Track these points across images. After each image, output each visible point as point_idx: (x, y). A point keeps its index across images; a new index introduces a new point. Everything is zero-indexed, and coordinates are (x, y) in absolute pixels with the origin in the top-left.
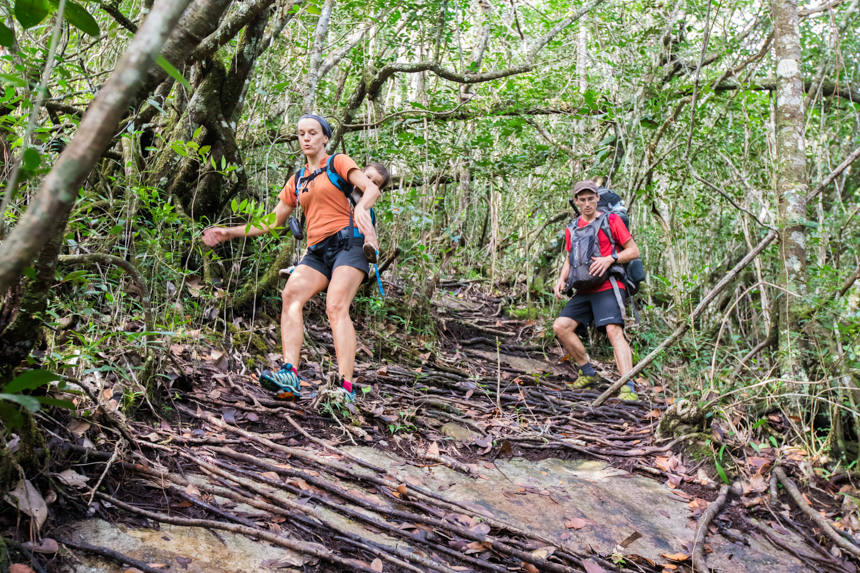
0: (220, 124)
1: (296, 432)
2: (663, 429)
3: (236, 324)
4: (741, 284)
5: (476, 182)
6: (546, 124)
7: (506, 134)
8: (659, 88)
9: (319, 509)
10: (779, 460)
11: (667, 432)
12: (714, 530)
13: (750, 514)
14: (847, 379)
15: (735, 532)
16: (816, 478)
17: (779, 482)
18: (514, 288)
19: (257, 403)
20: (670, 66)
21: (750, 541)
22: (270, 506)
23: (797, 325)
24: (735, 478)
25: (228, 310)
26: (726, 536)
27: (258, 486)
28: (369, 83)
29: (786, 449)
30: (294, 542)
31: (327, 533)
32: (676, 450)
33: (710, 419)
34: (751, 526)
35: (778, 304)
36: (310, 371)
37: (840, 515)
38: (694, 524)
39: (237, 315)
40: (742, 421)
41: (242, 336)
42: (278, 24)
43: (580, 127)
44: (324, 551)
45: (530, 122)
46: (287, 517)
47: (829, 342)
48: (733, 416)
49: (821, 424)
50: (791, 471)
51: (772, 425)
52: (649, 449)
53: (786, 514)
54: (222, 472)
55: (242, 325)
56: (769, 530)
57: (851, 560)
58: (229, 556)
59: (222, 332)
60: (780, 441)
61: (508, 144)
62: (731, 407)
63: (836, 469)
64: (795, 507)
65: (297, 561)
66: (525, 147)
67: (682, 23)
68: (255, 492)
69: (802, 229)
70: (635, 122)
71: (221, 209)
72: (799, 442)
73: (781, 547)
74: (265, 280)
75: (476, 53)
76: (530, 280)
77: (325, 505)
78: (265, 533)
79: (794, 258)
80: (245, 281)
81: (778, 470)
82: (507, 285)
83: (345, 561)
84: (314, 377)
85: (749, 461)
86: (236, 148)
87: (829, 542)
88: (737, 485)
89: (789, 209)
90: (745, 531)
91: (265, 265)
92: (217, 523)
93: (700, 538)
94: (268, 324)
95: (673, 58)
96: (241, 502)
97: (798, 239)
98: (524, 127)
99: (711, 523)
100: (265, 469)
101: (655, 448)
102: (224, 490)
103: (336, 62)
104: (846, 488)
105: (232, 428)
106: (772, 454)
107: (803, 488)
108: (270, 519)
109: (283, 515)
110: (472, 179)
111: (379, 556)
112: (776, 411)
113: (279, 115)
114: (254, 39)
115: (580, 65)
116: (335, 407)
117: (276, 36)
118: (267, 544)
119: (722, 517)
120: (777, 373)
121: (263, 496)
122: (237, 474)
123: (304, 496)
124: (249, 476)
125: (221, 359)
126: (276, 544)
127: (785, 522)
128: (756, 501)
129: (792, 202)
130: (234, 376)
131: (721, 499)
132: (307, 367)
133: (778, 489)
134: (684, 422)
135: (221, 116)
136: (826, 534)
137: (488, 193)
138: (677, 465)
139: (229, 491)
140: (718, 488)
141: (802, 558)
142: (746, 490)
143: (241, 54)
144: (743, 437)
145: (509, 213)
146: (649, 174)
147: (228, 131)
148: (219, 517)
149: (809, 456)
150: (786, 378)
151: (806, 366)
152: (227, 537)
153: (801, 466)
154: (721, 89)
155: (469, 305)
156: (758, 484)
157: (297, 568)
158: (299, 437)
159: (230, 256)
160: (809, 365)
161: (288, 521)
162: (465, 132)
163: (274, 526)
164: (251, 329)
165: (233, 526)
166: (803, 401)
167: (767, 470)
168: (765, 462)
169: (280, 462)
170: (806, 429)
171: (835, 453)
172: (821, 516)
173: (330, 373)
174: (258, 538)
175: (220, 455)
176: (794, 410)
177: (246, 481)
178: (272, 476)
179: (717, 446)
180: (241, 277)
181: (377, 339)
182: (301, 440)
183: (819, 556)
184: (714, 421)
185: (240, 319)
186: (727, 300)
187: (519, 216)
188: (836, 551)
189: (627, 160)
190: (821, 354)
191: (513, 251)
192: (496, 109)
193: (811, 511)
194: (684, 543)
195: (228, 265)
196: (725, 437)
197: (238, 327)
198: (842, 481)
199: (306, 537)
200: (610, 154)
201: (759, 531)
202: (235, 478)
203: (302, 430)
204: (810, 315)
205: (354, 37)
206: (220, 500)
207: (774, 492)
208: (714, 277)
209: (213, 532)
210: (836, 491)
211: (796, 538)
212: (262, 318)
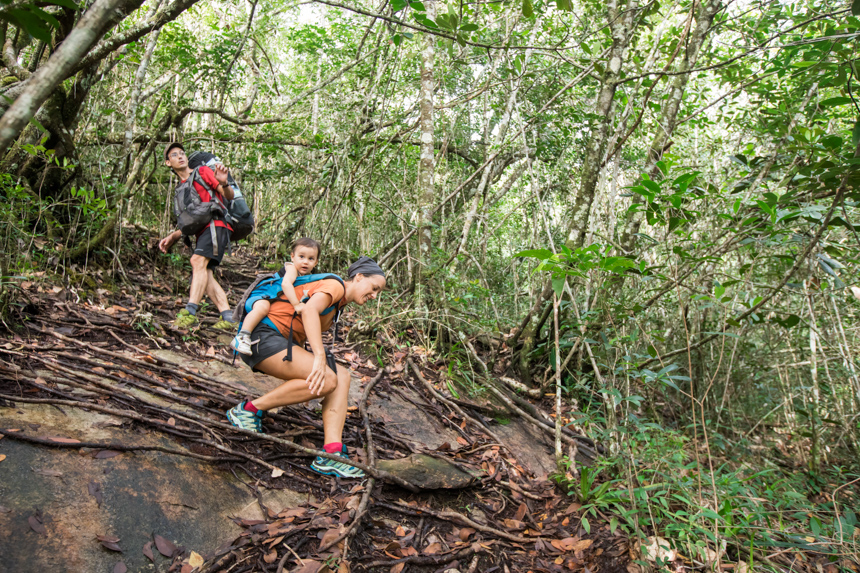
0: (61, 130)
1: (117, 341)
2: (349, 338)
3: (73, 268)
4: (400, 254)
5: (246, 182)
6: (292, 150)
7: (266, 155)
8: (360, 137)
9: (133, 390)
10: (410, 354)
11: (352, 339)
12: (373, 393)
13: (393, 383)
14: (446, 311)
15: (384, 393)
16: (429, 363)
17: (409, 365)
18: (267, 251)
19: (88, 322)
20: (366, 125)
21: (391, 397)
22: (99, 389)
23: (424, 280)
24: (388, 364)
25: (67, 260)
26: (379, 396)
27: (89, 377)
28: (174, 116)
29: (415, 348)
30: (116, 410)
31: (139, 405)
32: (356, 349)
33: (376, 332)
34: (392, 390)
35: (415, 269)
36: (127, 301)
37: (438, 382)
38: (362, 390)
39: (73, 262)
40: (393, 333)
41: (77, 277)
42: (108, 66)
43: (312, 155)
44: (136, 415)
45: (282, 149)
46: (111, 396)
47: (439, 291)
48: (388, 330)
49: (433, 334)
50: (416, 359)
51: (408, 335)
52: (341, 349)
53: (411, 382)
54: (63, 368)
55: (77, 270)
56: (402, 391)
57: (441, 404)
58: (69, 422)
59: (61, 274)
60: (412, 343)
61: (267, 161)
62: (388, 325)
63: (438, 358)
64: (416, 378)
65: (117, 422)
66: (277, 164)
67: (375, 100)
68: (87, 381)
69: (430, 228)
70: (344, 157)
71: (61, 189)
72: (422, 344)
73: (407, 400)
74: (95, 239)
75: (249, 101)
76: (278, 246)
77: (137, 387)
78: (96, 406)
79: (425, 244)
80: (80, 240)
81: (410, 359)
82: (264, 248)
83: (151, 420)
84: (131, 305)
85: (395, 354)
86: (74, 148)
87: (431, 396)
88: (388, 368)
89: (424, 216)
90: (389, 393)
91: (95, 230)
92: (61, 401)
93: (365, 397)
94: (97, 269)
95: (368, 120)
96: (77, 387)
97: (427, 233)
98: (278, 152)
99: (372, 389)
100: (95, 365)
101: (345, 348)
102: (64, 379)
103: (151, 94)
104: (442, 367)
105: (70, 339)
106: (408, 350)
107: (421, 369)
108: (98, 397)
109: (108, 395)
110: (243, 180)
111: (173, 417)
112: (411, 327)
113: (107, 125)
114: (89, 76)
115: (314, 117)
116: (145, 325)
117: (106, 73)
118: (96, 413)
119: (378, 385)
120: (412, 307)
121: (93, 383)
122: (74, 369)
123: (122, 382)
124: (83, 370)
125: (60, 292)
126: (102, 412)
127: (411, 387)
128: (396, 376)
129: (426, 213)
130: (71, 304)
131: (378, 376)
132: (126, 299)
133: (409, 370)
134: (361, 334)
135: (62, 125)
136: (430, 392)
137: (253, 190)
138: (356, 358)
139: (68, 380)
140: (378, 370)
141: (417, 405)
142: (393, 371)
143: (78, 84)
144: (393, 342)
145: (267, 202)
146: (352, 188)
147: (68, 136)
148: (60, 397)
149: (425, 352)
150: (417, 310)
151: (428, 303)
152: (67, 410)
153: (421, 357)
154: (395, 141)
155: (238, 260)
156: (399, 367)
157: (117, 426)
158: (119, 344)
159: (68, 222)
160: (429, 303)
161: (111, 397)
162: (240, 152)
163: (101, 401)
164: (85, 272)
165: (72, 402)
166: (425, 322)
167: (404, 359)
168: (403, 355)
169: (105, 361)
170: (425, 337)
171: (438, 349)
172: (428, 383)
173: (142, 303)
174: (91, 409)
175: (60, 357)
176: (420, 327)
177: (80, 374)
178: (100, 370)
179: (379, 346)
180: (76, 237)
181: (175, 281)
182: (121, 347)
183: (425, 404)
184: (378, 333)
185: (76, 266)
186: (393, 263)
187: (274, 205)
188: (434, 400)
189: (339, 179)
190: (435, 297)
191: (268, 227)
192: (260, 139)
193: (424, 380)
194: (356, 400)
195: (67, 230)
196: (383, 341)
197: (74, 271)
198: (441, 364)
199: (123, 407)
200: (329, 173)
201: (397, 392)
202: (72, 372)
203: (121, 340)
204: (430, 275)
205: (165, 79)
206: (60, 386)
207: (406, 371)
208: (386, 250)
209: (57, 408)
210: (437, 369)
211: (416, 394)
212: (93, 265)
